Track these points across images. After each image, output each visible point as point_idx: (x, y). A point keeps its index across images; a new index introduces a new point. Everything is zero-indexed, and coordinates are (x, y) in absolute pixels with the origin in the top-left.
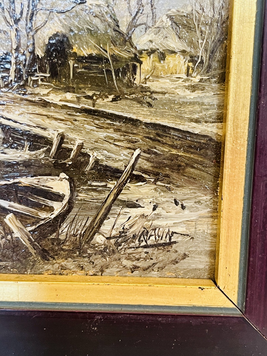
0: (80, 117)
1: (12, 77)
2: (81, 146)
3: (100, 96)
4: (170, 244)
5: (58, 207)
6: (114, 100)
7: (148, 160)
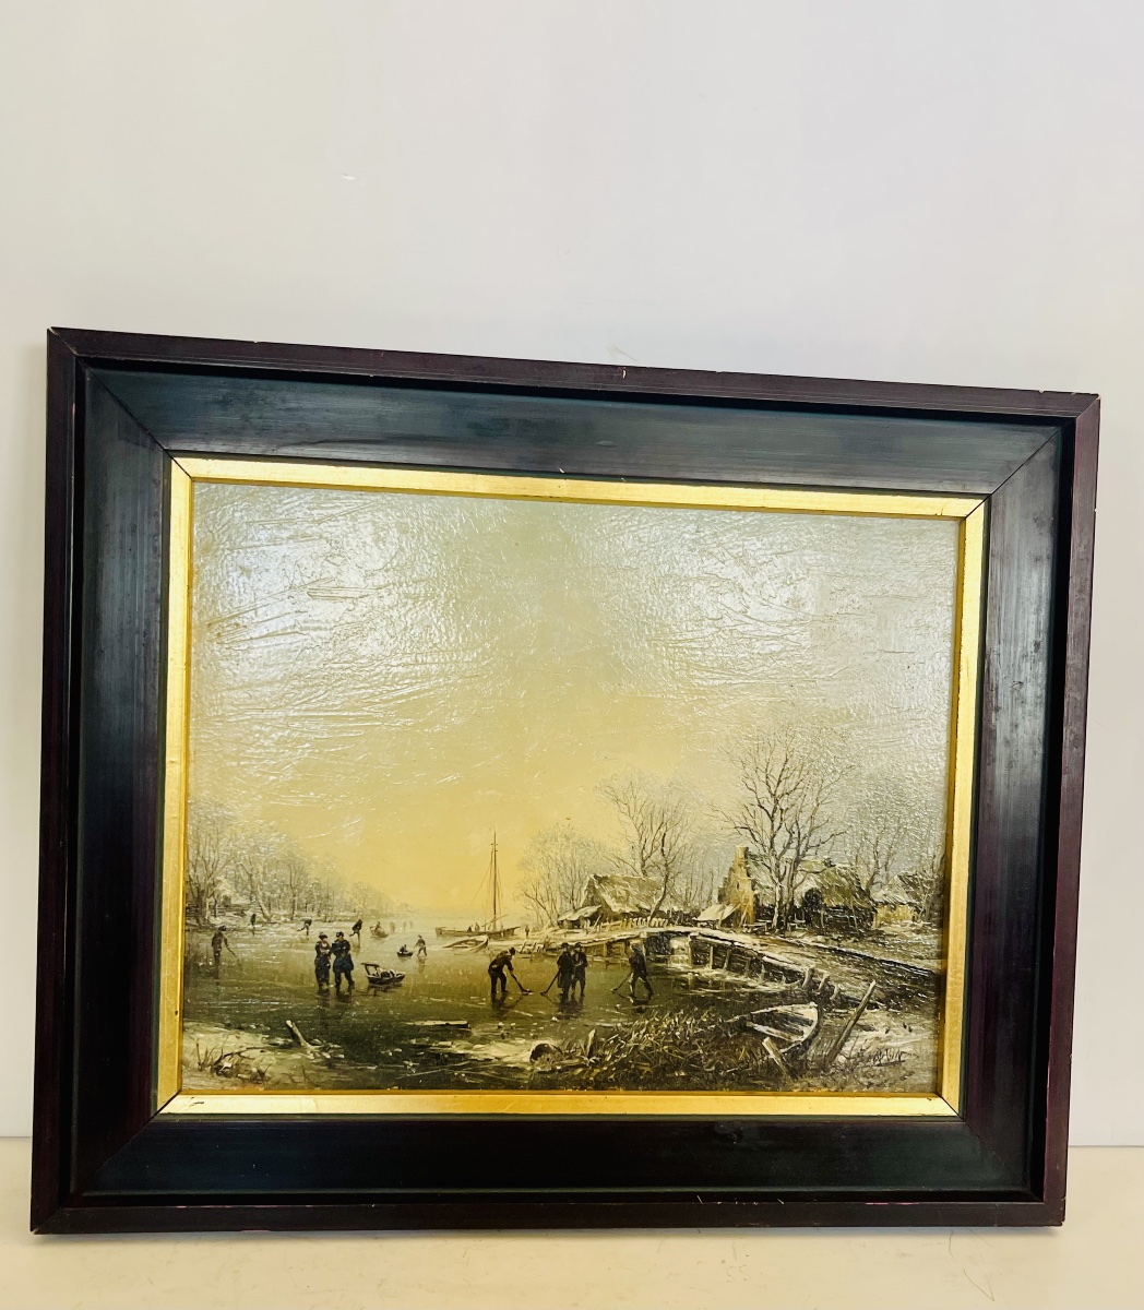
0: (828, 955)
1: (775, 923)
2: (827, 980)
3: (844, 938)
4: (900, 1062)
5: (807, 1031)
6: (855, 941)
7: (881, 990)
